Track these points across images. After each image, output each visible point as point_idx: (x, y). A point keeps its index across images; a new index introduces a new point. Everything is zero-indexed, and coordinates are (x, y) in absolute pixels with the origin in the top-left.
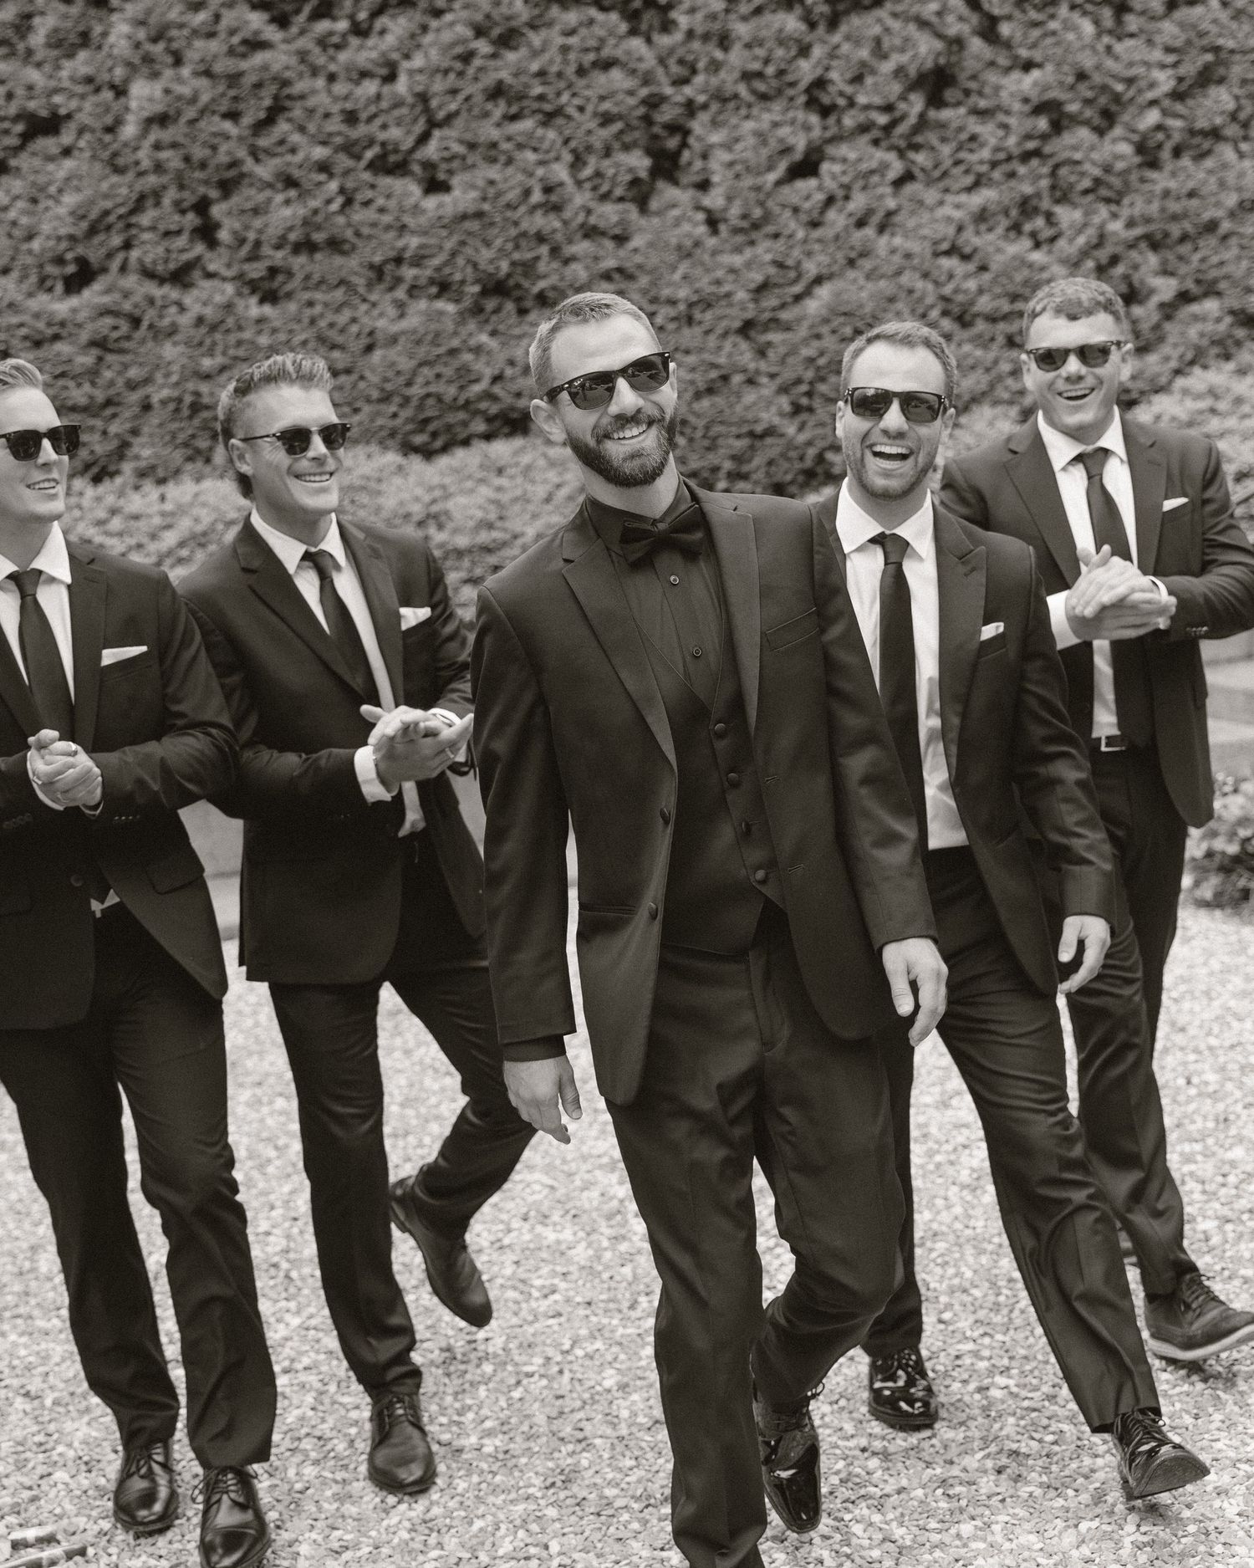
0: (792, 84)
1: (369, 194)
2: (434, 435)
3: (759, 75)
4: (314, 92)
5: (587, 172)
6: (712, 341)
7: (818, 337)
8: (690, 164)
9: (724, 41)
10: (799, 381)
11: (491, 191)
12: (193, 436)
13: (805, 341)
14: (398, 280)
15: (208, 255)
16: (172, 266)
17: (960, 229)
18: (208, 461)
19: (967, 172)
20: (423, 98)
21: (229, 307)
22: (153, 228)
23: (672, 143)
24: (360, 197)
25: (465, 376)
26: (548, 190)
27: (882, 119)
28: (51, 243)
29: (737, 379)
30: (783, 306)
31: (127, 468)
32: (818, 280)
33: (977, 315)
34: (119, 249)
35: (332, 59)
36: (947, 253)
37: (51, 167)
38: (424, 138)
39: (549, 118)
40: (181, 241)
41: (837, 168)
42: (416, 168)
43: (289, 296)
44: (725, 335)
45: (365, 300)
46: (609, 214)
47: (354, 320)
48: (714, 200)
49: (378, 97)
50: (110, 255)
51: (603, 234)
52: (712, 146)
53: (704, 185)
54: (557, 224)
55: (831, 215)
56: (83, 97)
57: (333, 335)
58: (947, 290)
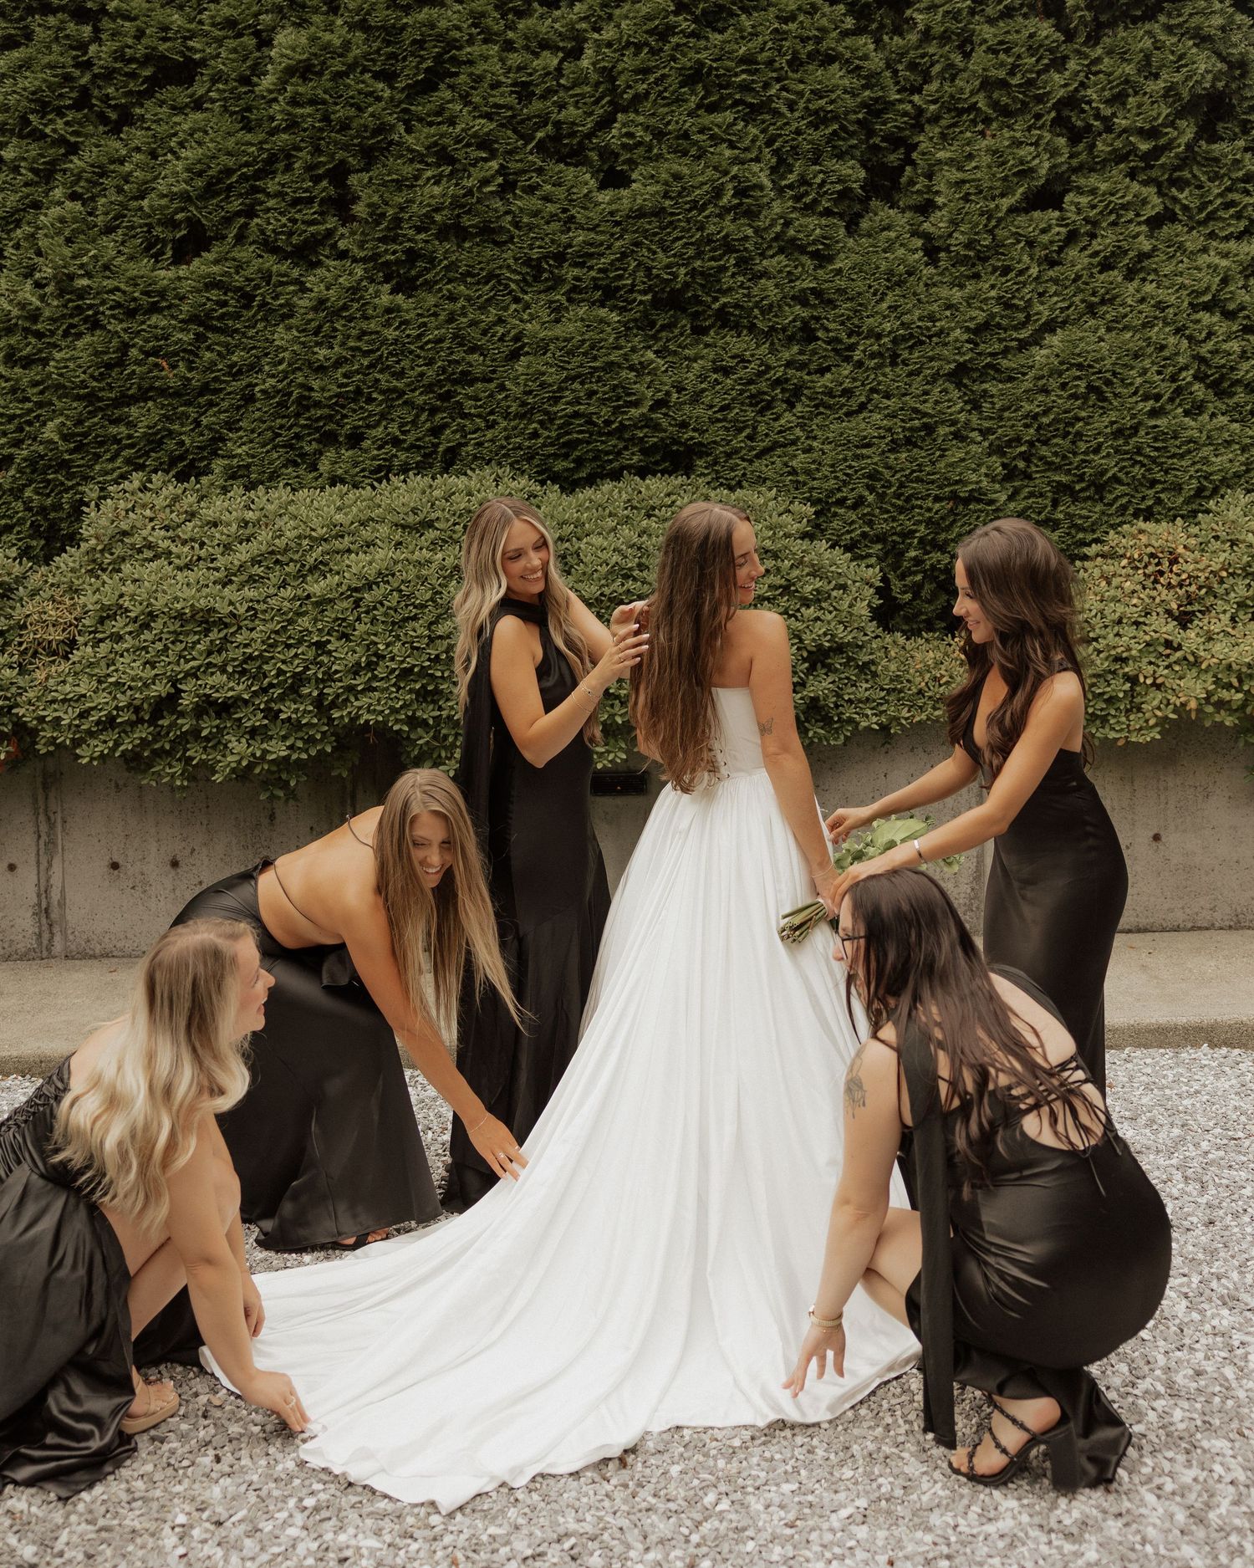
0: (1040, 99)
1: (536, 179)
2: (580, 462)
3: (1003, 84)
4: (486, 58)
5: (792, 178)
6: (917, 386)
7: (1045, 391)
8: (912, 183)
9: (966, 46)
10: (1018, 440)
11: (676, 187)
12: (297, 437)
13: (1029, 395)
14: (559, 281)
15: (342, 230)
16: (295, 240)
17: (1225, 281)
18: (313, 467)
19: (1238, 216)
20: (609, 75)
21: (354, 290)
22: (280, 195)
23: (893, 158)
24: (523, 181)
25: (623, 398)
26: (741, 192)
27: (1144, 146)
28: (164, 202)
29: (943, 430)
30: (1005, 352)
31: (218, 465)
32: (1050, 327)
33: (1238, 382)
34: (238, 214)
35: (511, 27)
36: (1207, 307)
37: (176, 119)
38: (606, 123)
39: (753, 112)
40: (310, 212)
41: (1084, 200)
42: (594, 156)
43: (429, 286)
44: (935, 377)
45: (517, 300)
46: (813, 226)
47: (500, 321)
48: (937, 223)
49: (559, 69)
50: (228, 221)
51: (802, 250)
52: (939, 162)
53: (926, 208)
54: (750, 232)
55: (1072, 253)
56: (220, 42)
57: (474, 333)
58: (1204, 350)
